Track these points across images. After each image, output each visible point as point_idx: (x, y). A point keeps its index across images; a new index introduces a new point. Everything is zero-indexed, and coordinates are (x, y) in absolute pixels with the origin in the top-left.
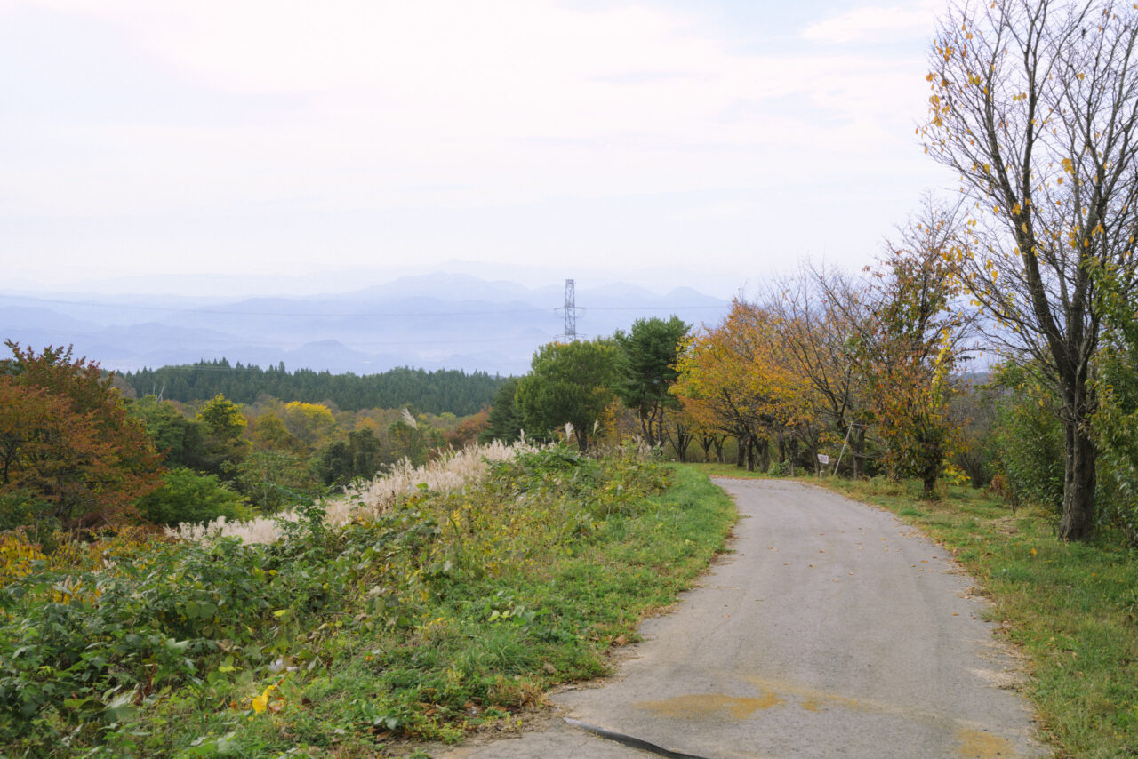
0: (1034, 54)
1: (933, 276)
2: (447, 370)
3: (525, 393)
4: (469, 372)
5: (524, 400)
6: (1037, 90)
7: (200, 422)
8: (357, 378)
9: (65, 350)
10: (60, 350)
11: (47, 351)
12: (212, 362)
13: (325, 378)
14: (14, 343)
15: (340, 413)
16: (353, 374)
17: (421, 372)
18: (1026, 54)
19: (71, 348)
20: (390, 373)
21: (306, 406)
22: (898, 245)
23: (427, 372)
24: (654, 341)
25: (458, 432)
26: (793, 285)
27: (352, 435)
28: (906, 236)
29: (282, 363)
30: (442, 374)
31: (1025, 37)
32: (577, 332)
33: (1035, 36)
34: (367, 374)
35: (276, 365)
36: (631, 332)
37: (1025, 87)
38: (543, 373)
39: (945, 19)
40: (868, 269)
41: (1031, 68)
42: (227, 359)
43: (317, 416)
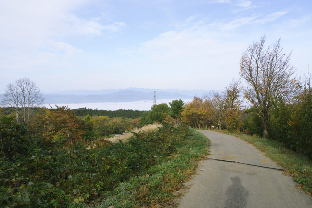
0: (258, 61)
1: (235, 94)
2: (130, 109)
3: (150, 114)
4: (134, 110)
5: (150, 116)
6: (258, 67)
7: (84, 120)
8: (112, 111)
9: (66, 107)
10: (65, 107)
11: (63, 107)
12: (83, 108)
13: (106, 111)
14: (57, 105)
15: (109, 118)
16: (111, 110)
17: (125, 110)
18: (257, 61)
19: (68, 106)
20: (119, 110)
21: (103, 117)
22: (228, 88)
23: (126, 110)
24: (177, 104)
25: (134, 122)
26: (208, 95)
27: (113, 123)
28: (229, 86)
29: (97, 108)
30: (129, 110)
31: (256, 58)
32: (156, 102)
33: (258, 58)
34: (114, 110)
35: (96, 109)
36: (172, 102)
37: (256, 66)
38: (153, 110)
39: (242, 54)
40: (223, 92)
41: (257, 63)
42: (86, 108)
43: (105, 119)
